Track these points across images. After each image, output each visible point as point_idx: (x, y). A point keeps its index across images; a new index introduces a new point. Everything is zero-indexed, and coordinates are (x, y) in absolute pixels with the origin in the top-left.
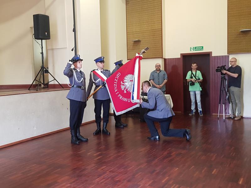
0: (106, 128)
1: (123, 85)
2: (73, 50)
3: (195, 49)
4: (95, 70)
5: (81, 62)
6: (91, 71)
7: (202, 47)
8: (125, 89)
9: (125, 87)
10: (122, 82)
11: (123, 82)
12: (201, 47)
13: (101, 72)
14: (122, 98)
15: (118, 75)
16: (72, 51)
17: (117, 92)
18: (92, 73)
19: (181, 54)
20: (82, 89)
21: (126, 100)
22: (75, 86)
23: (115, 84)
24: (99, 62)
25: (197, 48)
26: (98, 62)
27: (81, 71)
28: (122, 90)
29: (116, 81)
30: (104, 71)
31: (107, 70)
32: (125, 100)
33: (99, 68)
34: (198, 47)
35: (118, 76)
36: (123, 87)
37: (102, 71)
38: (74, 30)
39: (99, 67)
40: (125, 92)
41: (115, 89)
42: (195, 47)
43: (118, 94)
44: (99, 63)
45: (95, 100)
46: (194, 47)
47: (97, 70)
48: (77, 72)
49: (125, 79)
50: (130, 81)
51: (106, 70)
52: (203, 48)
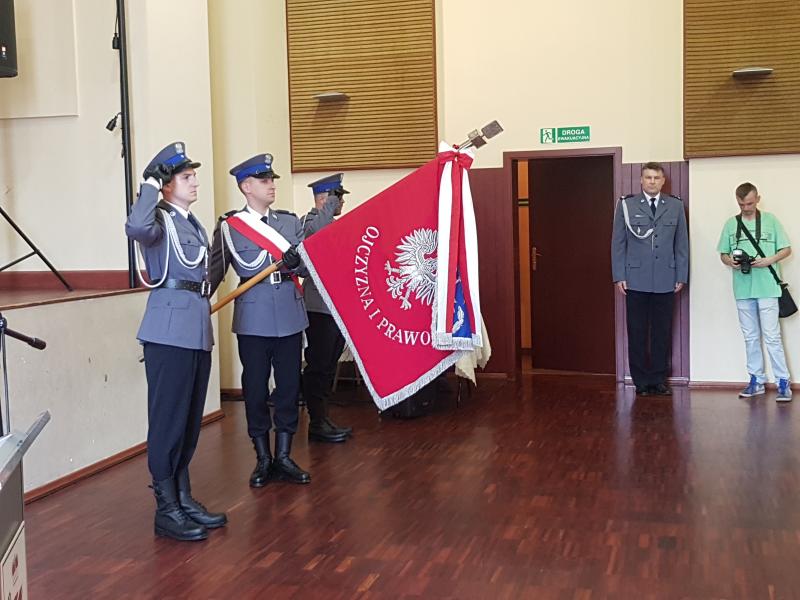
0: (288, 453)
1: (396, 275)
2: (114, 125)
3: (560, 135)
4: (235, 212)
5: (191, 177)
6: (221, 219)
7: (587, 129)
8: (404, 292)
9: (405, 285)
10: (388, 265)
11: (396, 265)
12: (581, 128)
13: (264, 219)
14: (393, 335)
15: (368, 239)
16: (111, 130)
17: (371, 309)
18: (225, 226)
19: (506, 154)
20: (204, 296)
21: (410, 338)
22: (172, 283)
23: (361, 276)
24: (256, 176)
25: (568, 132)
26: (249, 175)
27: (191, 218)
28: (394, 296)
29: (361, 265)
30: (275, 216)
31: (287, 213)
32: (407, 341)
33: (253, 203)
34: (571, 129)
35: (367, 243)
36: (394, 287)
37: (267, 215)
38: (119, 43)
39: (255, 197)
40: (406, 305)
41: (364, 298)
42: (560, 130)
43: (378, 319)
44: (256, 182)
45: (239, 337)
46: (554, 130)
47: (245, 209)
48: (178, 218)
49: (401, 251)
50: (426, 256)
51: (280, 212)
52: (587, 133)
